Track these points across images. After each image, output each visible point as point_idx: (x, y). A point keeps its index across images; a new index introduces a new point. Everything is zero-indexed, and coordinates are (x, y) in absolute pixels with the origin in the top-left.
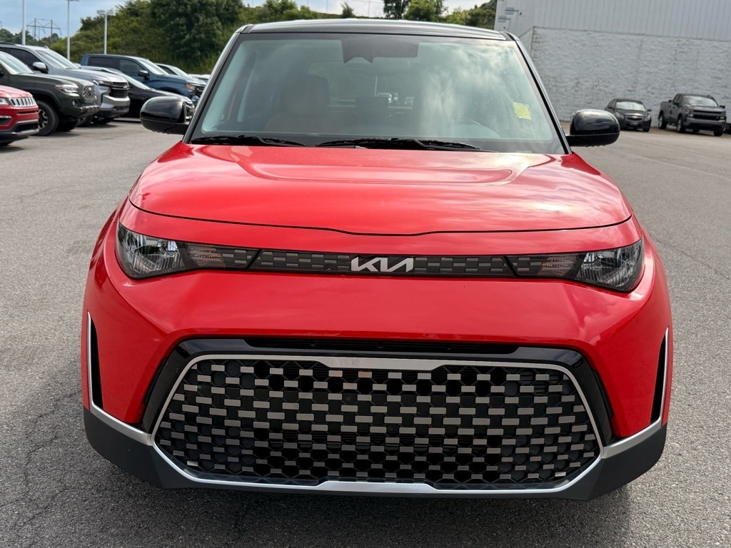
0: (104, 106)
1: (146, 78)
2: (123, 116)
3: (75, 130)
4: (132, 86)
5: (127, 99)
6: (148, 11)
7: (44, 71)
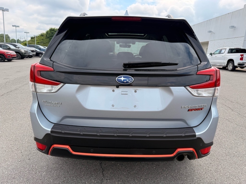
0: (30, 54)
1: (40, 49)
2: (35, 56)
3: (25, 59)
4: (36, 50)
5: (35, 53)
6: (45, 35)
7: (18, 48)
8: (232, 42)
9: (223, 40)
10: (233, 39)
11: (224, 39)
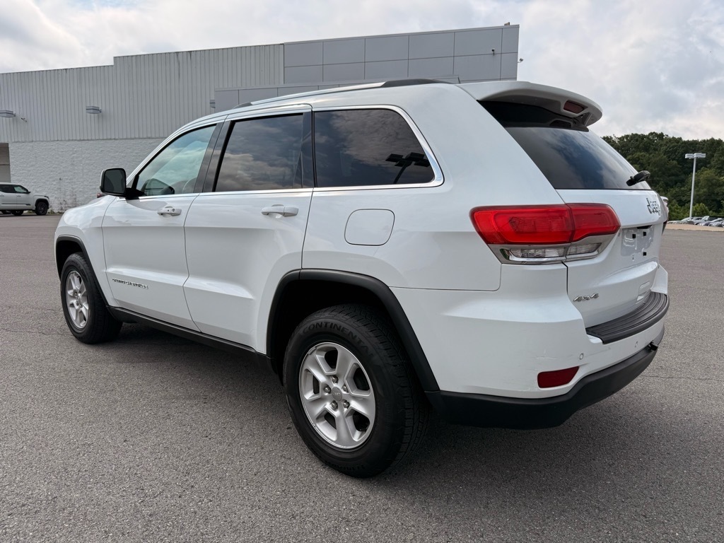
8: (102, 151)
9: (68, 143)
10: (102, 142)
11: (69, 140)
